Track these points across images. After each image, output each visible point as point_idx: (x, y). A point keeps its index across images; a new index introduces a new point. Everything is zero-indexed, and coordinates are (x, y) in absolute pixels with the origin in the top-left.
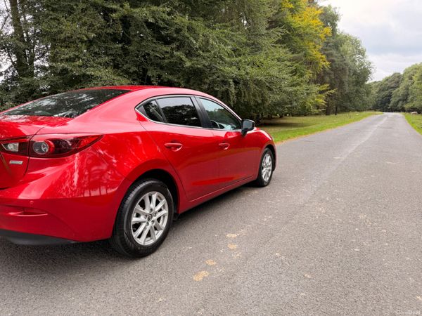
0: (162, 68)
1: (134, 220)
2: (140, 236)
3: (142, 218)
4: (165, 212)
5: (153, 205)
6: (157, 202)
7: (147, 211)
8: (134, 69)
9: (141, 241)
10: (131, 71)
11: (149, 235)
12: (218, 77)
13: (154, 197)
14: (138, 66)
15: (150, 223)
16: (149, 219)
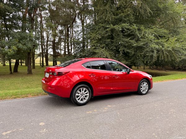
0: (125, 47)
1: (77, 94)
2: (79, 99)
3: (79, 95)
4: (88, 94)
5: (83, 92)
6: (85, 91)
7: (81, 93)
8: (115, 48)
9: (79, 101)
10: (113, 49)
11: (82, 100)
12: (149, 49)
13: (84, 89)
14: (116, 47)
15: (82, 97)
16: (82, 95)
